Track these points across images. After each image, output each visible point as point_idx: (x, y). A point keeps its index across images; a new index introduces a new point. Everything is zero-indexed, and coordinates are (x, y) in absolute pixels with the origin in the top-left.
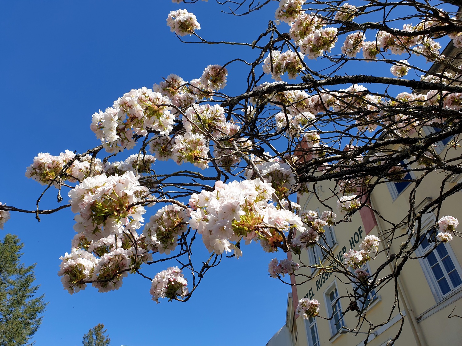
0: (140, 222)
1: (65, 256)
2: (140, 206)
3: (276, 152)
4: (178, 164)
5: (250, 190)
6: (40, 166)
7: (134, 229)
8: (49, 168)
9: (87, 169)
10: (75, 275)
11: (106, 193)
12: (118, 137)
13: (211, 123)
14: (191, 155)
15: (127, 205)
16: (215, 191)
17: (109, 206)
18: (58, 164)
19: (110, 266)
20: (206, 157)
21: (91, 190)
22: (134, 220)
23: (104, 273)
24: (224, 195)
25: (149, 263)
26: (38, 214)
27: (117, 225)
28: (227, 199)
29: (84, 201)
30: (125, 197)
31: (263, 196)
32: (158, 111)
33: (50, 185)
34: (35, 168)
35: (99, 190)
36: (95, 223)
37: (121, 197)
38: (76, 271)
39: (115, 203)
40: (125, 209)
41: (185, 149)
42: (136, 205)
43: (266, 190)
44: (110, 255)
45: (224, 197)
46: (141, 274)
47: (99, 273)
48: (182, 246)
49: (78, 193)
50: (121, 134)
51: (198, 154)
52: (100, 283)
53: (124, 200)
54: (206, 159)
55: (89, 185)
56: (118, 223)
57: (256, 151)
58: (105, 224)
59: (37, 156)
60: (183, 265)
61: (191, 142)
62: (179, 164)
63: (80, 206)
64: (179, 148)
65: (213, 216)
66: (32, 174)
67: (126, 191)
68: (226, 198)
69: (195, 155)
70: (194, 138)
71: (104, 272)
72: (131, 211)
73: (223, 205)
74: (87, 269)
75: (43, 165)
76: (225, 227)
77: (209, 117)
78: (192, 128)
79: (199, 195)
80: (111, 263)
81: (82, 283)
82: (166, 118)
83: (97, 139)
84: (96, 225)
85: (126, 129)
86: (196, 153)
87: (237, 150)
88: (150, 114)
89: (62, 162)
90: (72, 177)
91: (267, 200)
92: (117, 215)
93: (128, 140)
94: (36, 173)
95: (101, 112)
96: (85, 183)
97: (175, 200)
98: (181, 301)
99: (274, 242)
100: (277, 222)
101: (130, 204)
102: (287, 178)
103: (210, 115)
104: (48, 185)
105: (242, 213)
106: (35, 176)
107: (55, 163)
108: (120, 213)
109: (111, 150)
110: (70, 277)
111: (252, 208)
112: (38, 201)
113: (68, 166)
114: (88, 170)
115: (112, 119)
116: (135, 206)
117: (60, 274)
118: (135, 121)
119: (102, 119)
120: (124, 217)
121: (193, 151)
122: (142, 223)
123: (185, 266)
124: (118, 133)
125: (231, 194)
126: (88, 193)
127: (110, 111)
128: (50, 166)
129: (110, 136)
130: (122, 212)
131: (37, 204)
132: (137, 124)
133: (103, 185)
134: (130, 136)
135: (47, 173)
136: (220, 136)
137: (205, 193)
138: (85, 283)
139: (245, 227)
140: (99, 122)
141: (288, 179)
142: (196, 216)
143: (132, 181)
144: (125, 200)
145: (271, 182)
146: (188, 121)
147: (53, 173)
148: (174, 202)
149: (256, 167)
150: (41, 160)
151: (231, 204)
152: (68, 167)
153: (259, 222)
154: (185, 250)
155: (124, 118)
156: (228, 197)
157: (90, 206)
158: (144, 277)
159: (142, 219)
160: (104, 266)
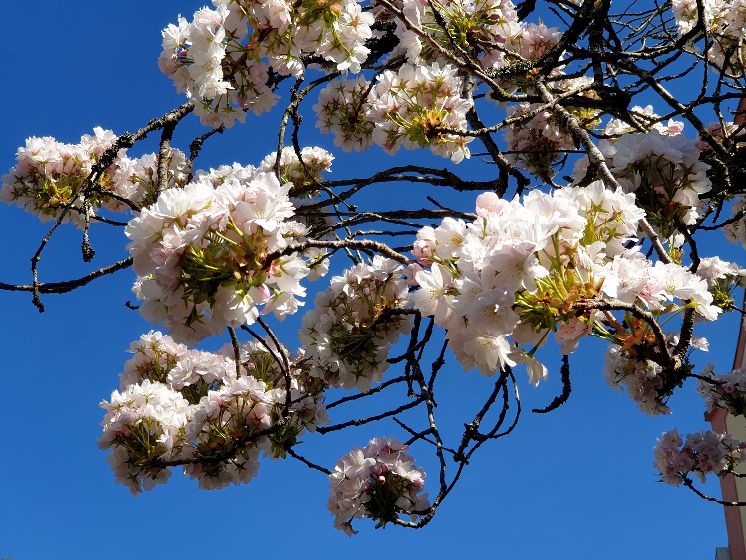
0: (296, 297)
1: (113, 400)
2: (293, 259)
3: (673, 103)
4: (387, 152)
5: (564, 214)
6: (34, 172)
7: (281, 314)
8: (56, 175)
9: (150, 173)
10: (139, 448)
11: (214, 227)
12: (228, 84)
13: (474, 28)
14: (421, 126)
15: (263, 255)
16: (480, 221)
17: (221, 258)
18: (78, 165)
19: (224, 423)
20: (463, 125)
21: (177, 220)
22: (281, 293)
23: (210, 440)
24: (498, 228)
25: (323, 431)
26: (38, 293)
27: (241, 305)
28: (503, 239)
29: (162, 246)
30: (258, 235)
31: (614, 230)
32: (328, 7)
33: (61, 218)
34: (22, 178)
35: (198, 218)
36: (190, 300)
37: (249, 237)
38: (141, 438)
39: (235, 251)
40: (258, 264)
41: (403, 110)
42: (284, 254)
43: (619, 213)
44: (222, 395)
45: (498, 234)
46: (302, 459)
47: (198, 441)
48: (410, 385)
49: (147, 228)
50: (237, 75)
51: (438, 119)
52: (200, 465)
53: (255, 243)
54: (460, 134)
55: (172, 208)
56: (245, 299)
57: (607, 101)
58: (212, 302)
59: (24, 146)
60: (413, 433)
61: (419, 89)
62: (392, 153)
63: (155, 260)
64: (384, 107)
65: (468, 280)
66: (17, 194)
67: (259, 222)
68: (502, 235)
69: (429, 125)
70: (428, 78)
71: (211, 438)
72: (274, 270)
73: (492, 254)
74: (166, 433)
75: (40, 168)
76: (497, 306)
77: (469, 13)
78: (421, 47)
79: (436, 229)
80: (227, 415)
81: (158, 466)
82: (351, 24)
83: (178, 92)
84: (191, 304)
85: (249, 63)
86: (433, 117)
87: (548, 102)
88: (308, 17)
89: (87, 158)
90: (115, 196)
91: (624, 240)
92: (242, 279)
93: (255, 90)
94: (26, 190)
95: (183, 23)
96: (163, 205)
97: (377, 243)
98: (409, 525)
99: (635, 347)
100: (643, 294)
101: (269, 253)
102: (685, 176)
103: (473, 8)
104: (56, 219)
105: (540, 272)
106: (22, 200)
107: (70, 163)
108: (247, 274)
109: (215, 119)
110: (129, 452)
111: (572, 259)
112: (34, 261)
113: (103, 166)
114: (155, 177)
115: (210, 39)
116: (282, 258)
117: (104, 445)
118: (271, 37)
119: (186, 39)
120: (258, 285)
121: (424, 113)
122: (300, 299)
123: (417, 436)
124: (227, 73)
125: (515, 225)
126: (170, 226)
127: (205, 17)
128: (58, 171)
129: (208, 83)
130: (252, 272)
131: (33, 268)
132: (275, 46)
133: (206, 207)
134: (258, 79)
135: (52, 187)
136: (500, 63)
137: (453, 225)
138: (163, 465)
139: (551, 306)
140: (180, 50)
141: (690, 177)
142: (429, 283)
143: (273, 196)
144: (258, 244)
145: (635, 192)
146: (409, 27)
147: (66, 188)
148: (376, 246)
149: (595, 150)
150: (34, 154)
151: (513, 251)
152: (103, 169)
153: (589, 293)
154: (417, 395)
155: (243, 32)
156: (508, 234)
157: (177, 259)
158: (311, 465)
159: (301, 291)
160: (207, 423)
